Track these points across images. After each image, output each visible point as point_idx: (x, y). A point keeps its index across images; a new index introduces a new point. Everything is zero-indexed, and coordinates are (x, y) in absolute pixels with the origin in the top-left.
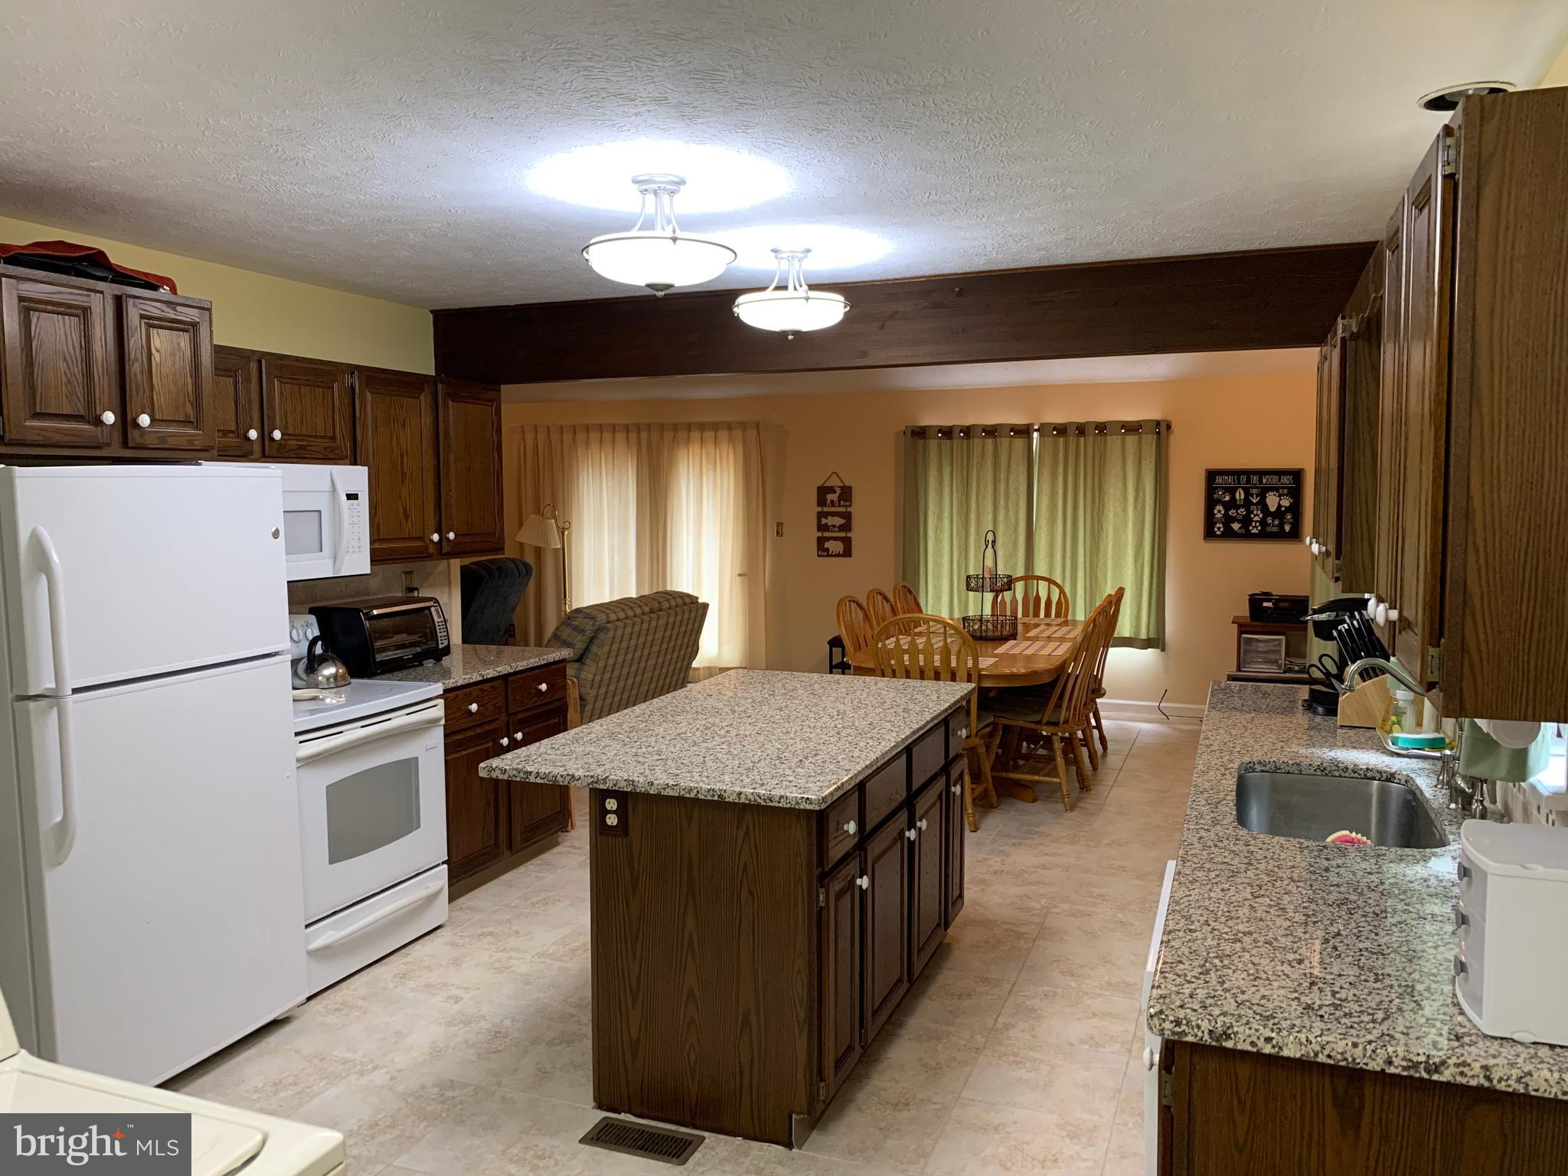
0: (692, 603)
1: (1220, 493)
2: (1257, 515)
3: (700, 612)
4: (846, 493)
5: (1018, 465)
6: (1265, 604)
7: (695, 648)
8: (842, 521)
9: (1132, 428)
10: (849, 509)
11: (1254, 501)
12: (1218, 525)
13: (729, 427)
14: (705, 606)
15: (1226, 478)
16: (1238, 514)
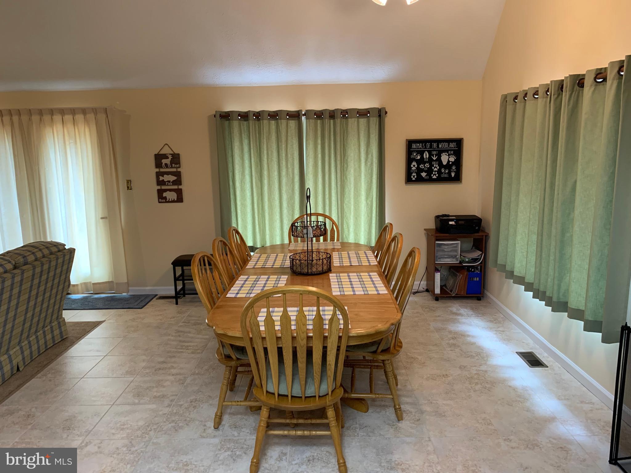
1: (415, 154)
2: (436, 167)
3: (67, 257)
4: (176, 159)
5: (292, 138)
6: (451, 223)
7: (67, 284)
8: (174, 178)
10: (179, 170)
11: (434, 159)
12: (413, 174)
15: (418, 145)
16: (425, 167)
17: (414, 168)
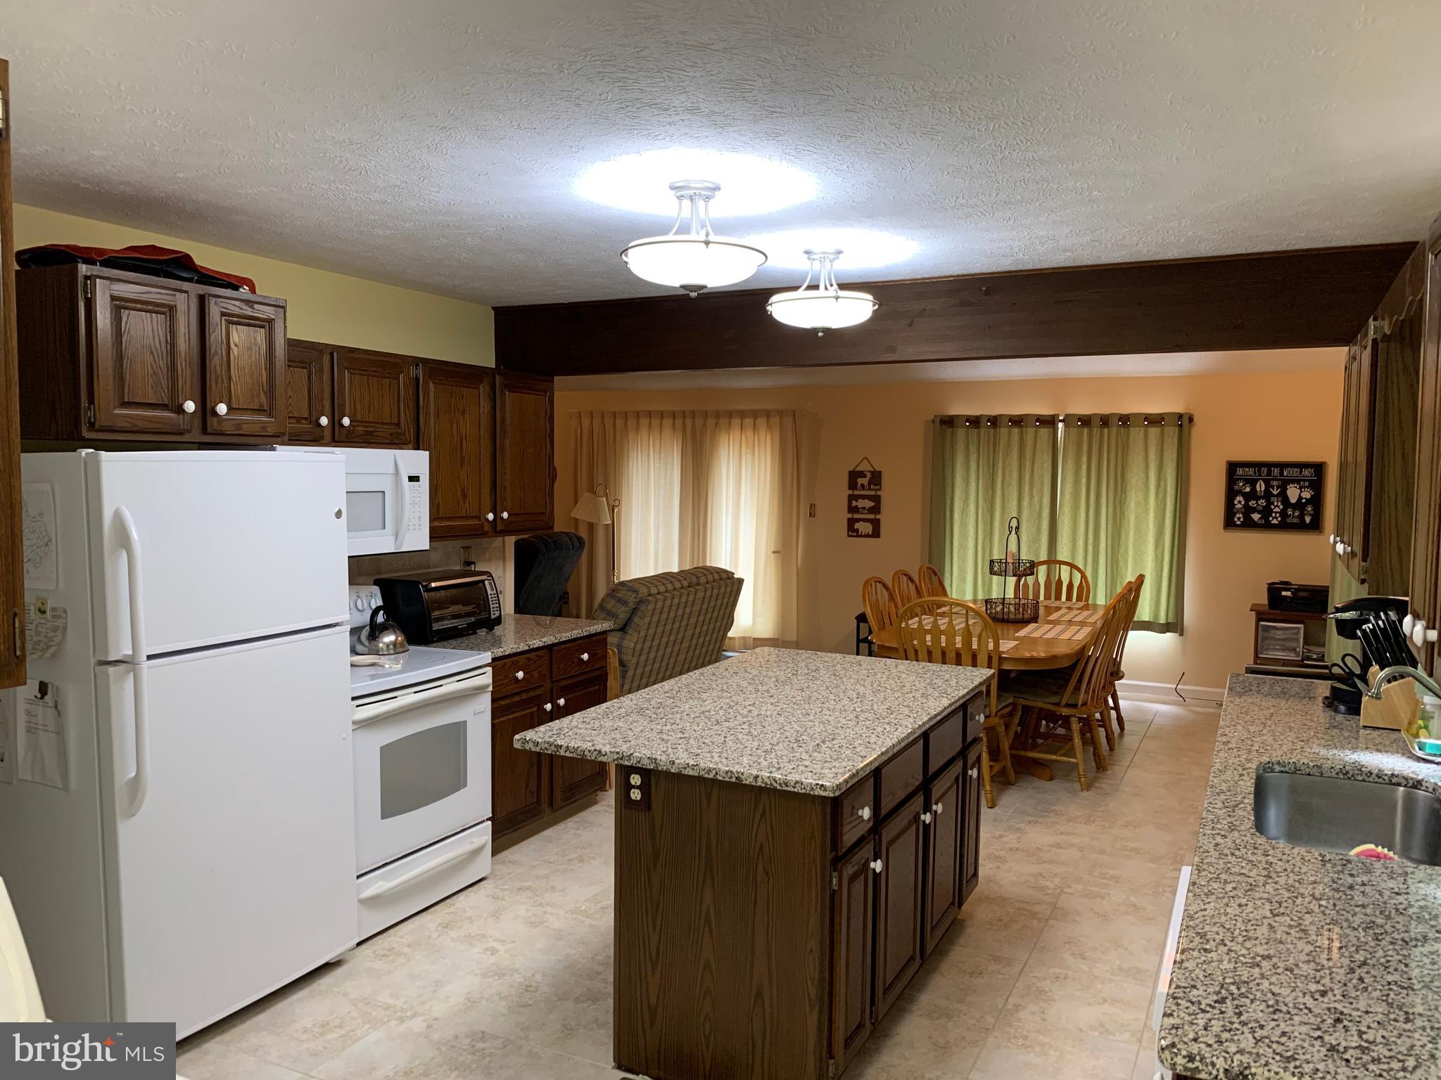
0: (728, 578)
1: (1241, 484)
2: (1277, 506)
3: (735, 587)
4: (876, 478)
5: (1043, 454)
6: (1284, 593)
7: (731, 619)
8: (872, 504)
9: (1154, 420)
10: (878, 493)
11: (1275, 492)
12: (1238, 516)
13: (768, 414)
14: (741, 581)
15: (1247, 470)
16: (1258, 504)
17: (1239, 506)
